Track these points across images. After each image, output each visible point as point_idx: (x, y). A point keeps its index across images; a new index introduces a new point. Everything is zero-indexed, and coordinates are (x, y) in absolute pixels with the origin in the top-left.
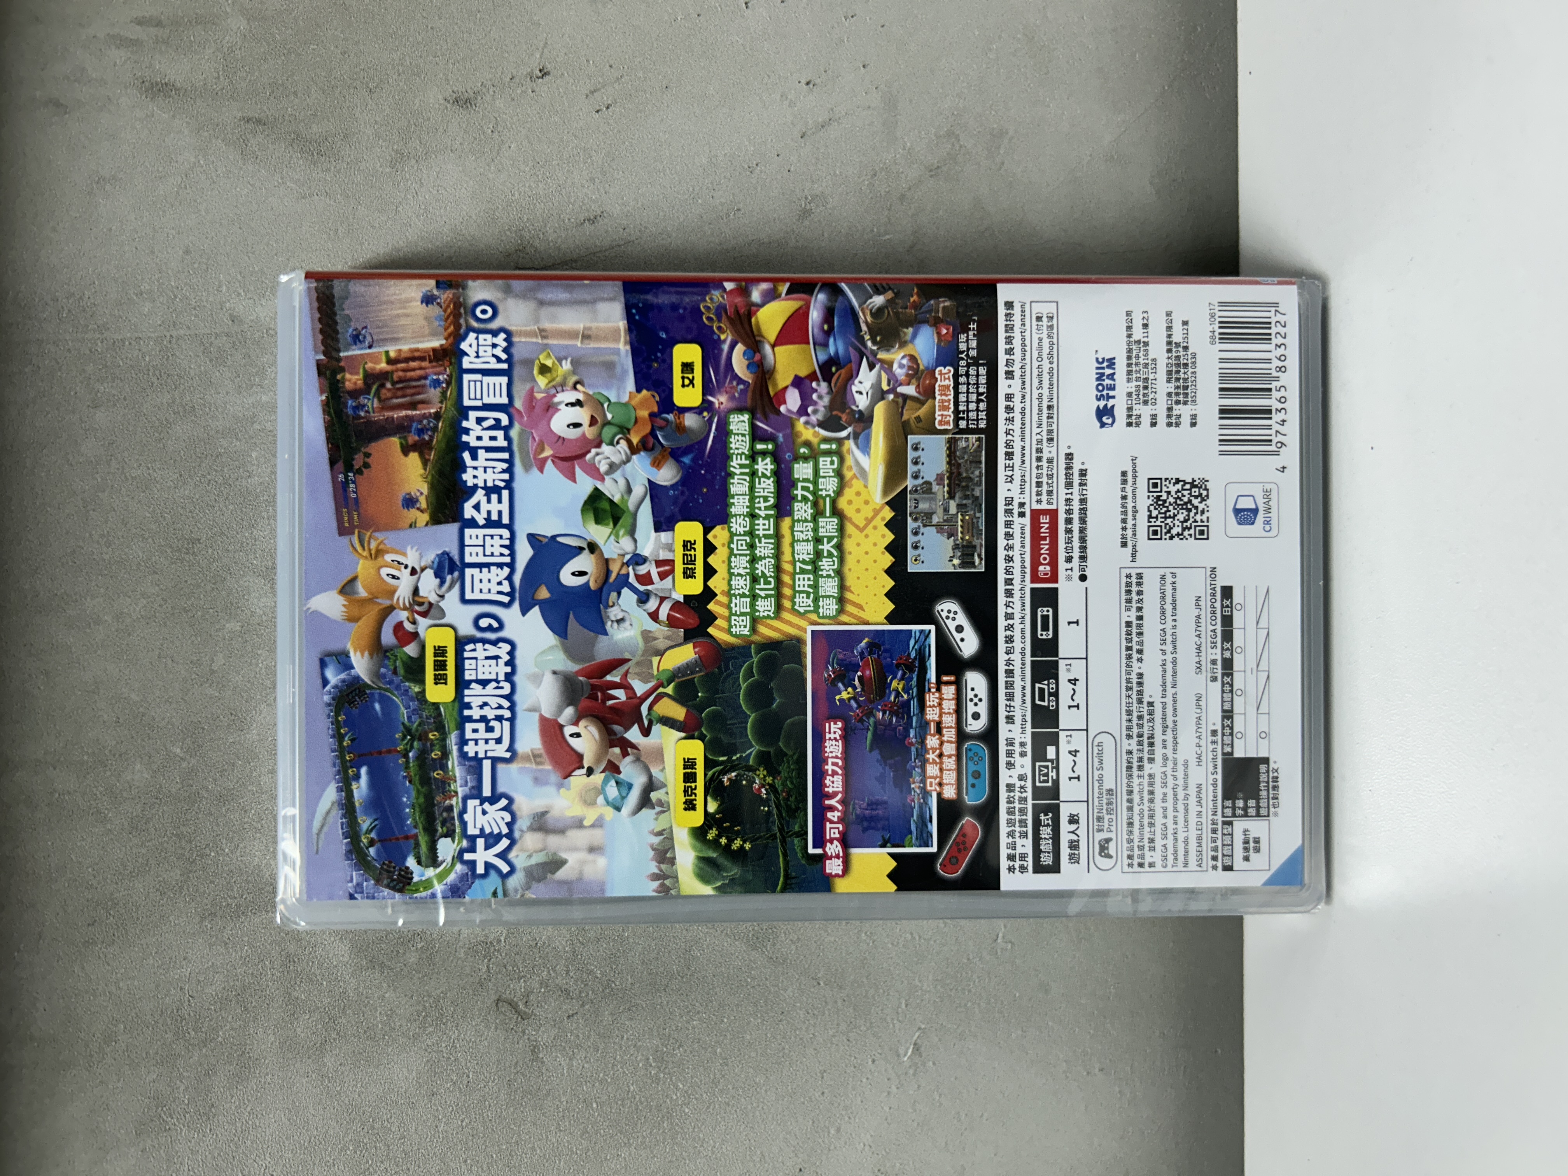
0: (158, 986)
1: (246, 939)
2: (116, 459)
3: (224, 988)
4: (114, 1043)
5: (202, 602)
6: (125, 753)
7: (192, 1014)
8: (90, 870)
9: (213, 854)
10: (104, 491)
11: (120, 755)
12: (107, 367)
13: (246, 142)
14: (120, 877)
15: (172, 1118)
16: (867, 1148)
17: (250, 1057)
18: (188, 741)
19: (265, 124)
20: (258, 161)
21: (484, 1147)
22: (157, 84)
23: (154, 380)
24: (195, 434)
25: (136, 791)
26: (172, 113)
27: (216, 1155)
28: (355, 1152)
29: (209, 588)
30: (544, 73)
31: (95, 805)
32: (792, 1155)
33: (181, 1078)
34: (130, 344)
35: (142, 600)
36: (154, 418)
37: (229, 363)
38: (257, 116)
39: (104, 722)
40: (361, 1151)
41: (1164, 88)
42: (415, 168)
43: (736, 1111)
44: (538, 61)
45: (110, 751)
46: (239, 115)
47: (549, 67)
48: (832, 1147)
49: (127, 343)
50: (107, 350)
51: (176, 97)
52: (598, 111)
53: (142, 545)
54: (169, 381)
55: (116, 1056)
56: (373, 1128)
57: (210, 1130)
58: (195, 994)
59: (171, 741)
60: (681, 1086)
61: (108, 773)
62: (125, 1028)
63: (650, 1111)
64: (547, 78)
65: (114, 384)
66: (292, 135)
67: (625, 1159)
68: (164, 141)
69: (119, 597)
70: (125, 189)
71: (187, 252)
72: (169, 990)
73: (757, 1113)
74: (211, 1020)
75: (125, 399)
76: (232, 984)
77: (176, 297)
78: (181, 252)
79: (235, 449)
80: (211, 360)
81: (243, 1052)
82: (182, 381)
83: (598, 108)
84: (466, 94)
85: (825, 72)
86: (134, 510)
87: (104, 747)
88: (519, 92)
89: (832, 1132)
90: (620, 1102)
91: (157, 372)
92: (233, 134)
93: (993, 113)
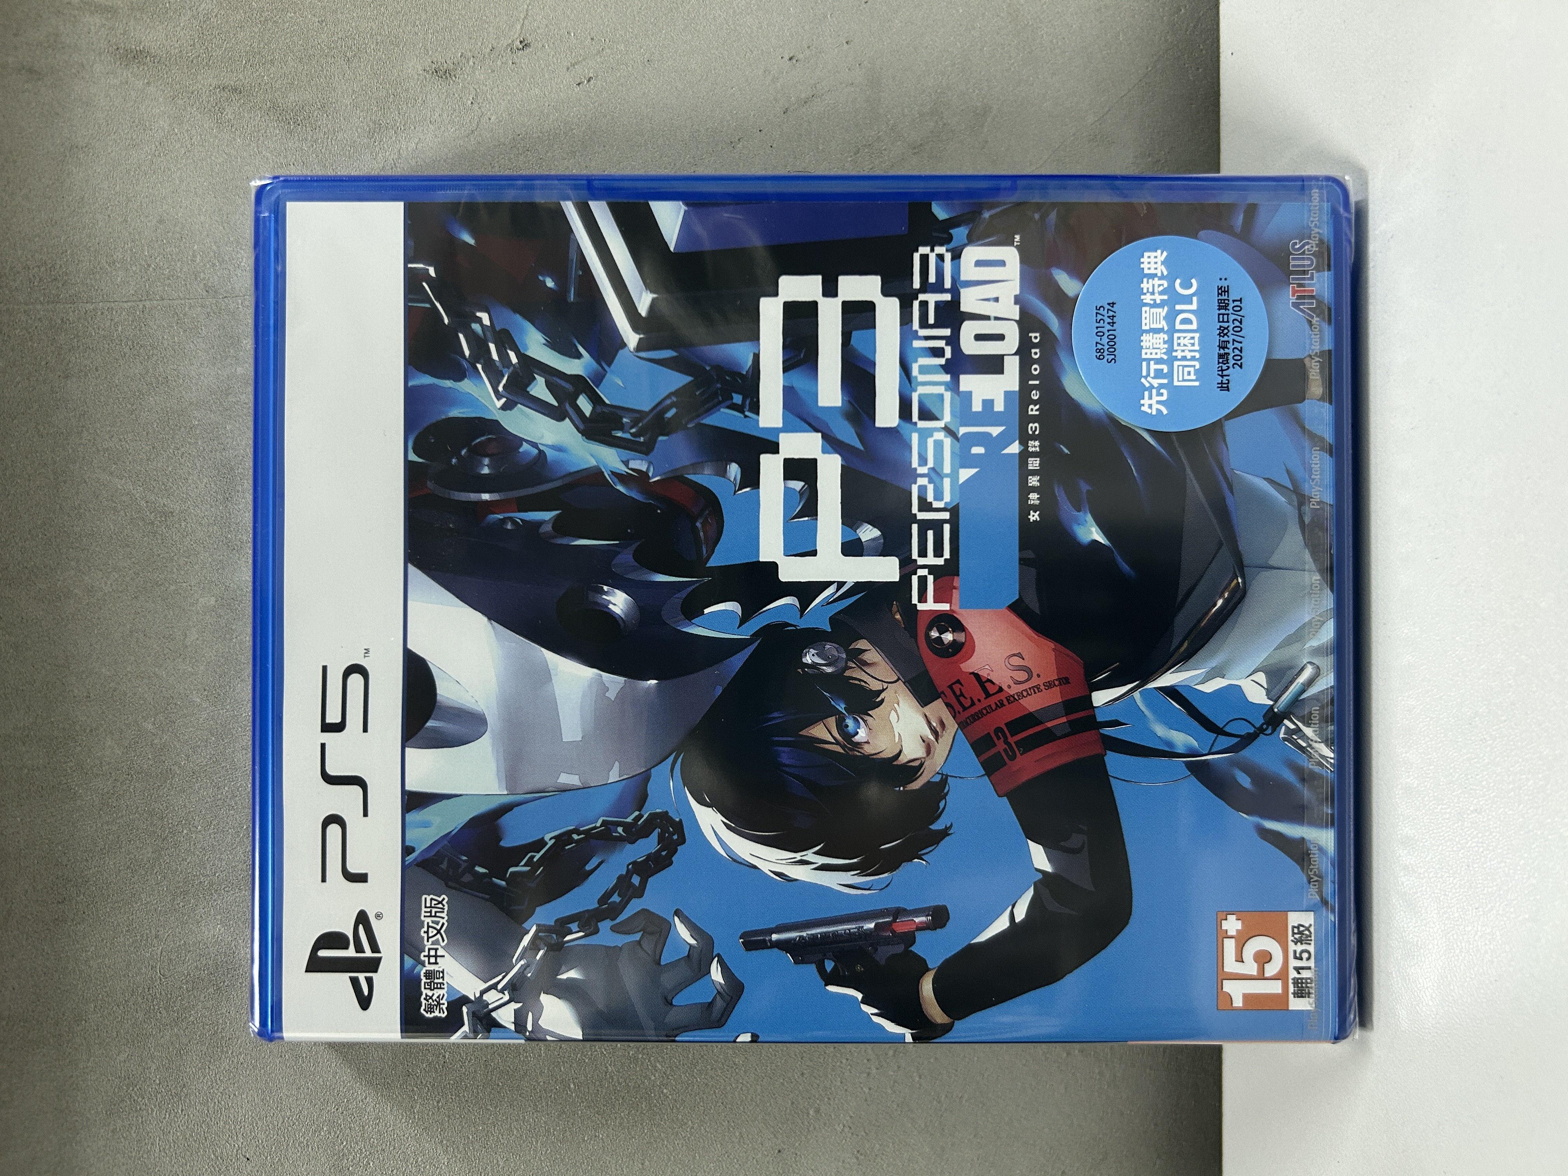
0: (128, 966)
1: (219, 917)
2: (87, 430)
3: (197, 967)
4: (83, 1022)
5: (174, 576)
6: (96, 729)
7: (163, 993)
8: (60, 847)
9: (185, 832)
10: (75, 462)
11: (91, 731)
12: (78, 337)
13: (221, 110)
14: (91, 855)
15: (144, 1098)
16: (847, 1130)
17: (223, 1037)
18: (161, 717)
19: (240, 93)
20: (233, 130)
21: (460, 1127)
22: (131, 52)
23: (127, 350)
24: (168, 405)
25: (107, 767)
26: (146, 81)
27: (187, 1136)
28: (330, 1133)
29: (181, 562)
30: (524, 44)
31: (65, 781)
32: (772, 1136)
33: (152, 1058)
34: (102, 313)
35: (114, 573)
36: (126, 389)
37: (204, 333)
38: (232, 83)
39: (74, 697)
40: (336, 1133)
41: (1147, 68)
42: (394, 138)
43: (715, 1092)
44: (518, 32)
45: (81, 726)
46: (215, 82)
47: (530, 39)
48: (811, 1128)
49: (99, 313)
50: (79, 318)
51: (151, 64)
52: (579, 84)
53: (114, 517)
54: (141, 351)
55: (86, 1036)
56: (346, 1108)
57: (182, 1110)
58: (167, 974)
59: (143, 717)
60: (660, 1067)
61: (79, 748)
62: (95, 1006)
63: (628, 1092)
64: (528, 50)
65: (86, 355)
66: (268, 104)
67: (602, 1139)
68: (138, 108)
69: (90, 570)
70: (98, 156)
71: (161, 221)
72: (140, 969)
73: (736, 1093)
74: (182, 1000)
75: (97, 370)
76: (204, 963)
77: (149, 266)
78: (154, 221)
79: (209, 421)
80: (185, 331)
81: (216, 1032)
82: (155, 352)
83: (579, 81)
84: (445, 65)
85: (809, 47)
86: (105, 482)
87: (74, 722)
88: (499, 63)
89: (811, 1112)
90: (597, 1083)
91: (130, 343)
92: (208, 102)
93: (977, 92)
